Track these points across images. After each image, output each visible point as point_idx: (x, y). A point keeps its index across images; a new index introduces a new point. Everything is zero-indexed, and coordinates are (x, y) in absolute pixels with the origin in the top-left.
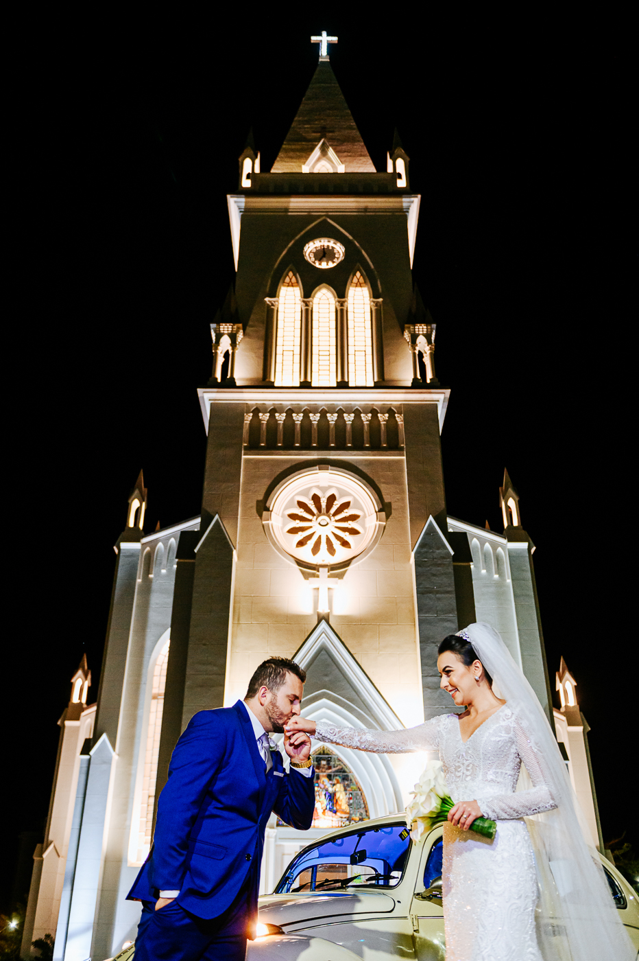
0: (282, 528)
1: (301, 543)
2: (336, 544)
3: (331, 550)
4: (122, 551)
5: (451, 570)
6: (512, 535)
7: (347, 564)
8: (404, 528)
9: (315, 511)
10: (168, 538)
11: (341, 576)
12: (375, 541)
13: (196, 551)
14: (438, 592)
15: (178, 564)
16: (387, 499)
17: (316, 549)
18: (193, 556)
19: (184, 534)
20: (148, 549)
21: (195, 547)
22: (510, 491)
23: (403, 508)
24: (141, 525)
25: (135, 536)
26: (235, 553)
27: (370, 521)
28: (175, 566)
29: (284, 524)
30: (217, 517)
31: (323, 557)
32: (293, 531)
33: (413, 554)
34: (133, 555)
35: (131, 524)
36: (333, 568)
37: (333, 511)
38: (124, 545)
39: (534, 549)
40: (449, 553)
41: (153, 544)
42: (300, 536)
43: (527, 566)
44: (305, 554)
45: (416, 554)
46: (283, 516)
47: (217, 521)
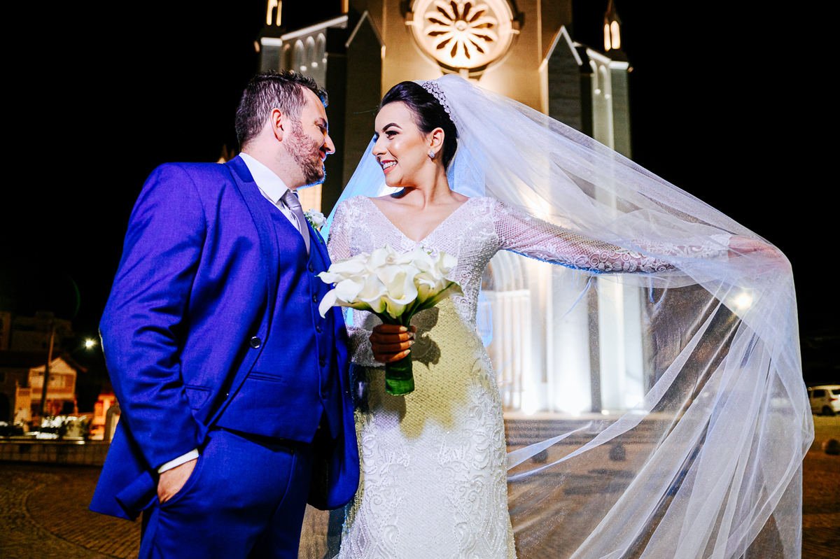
0: (423, 30)
1: (441, 46)
2: (472, 49)
4: (264, 50)
5: (578, 78)
6: (613, 55)
7: (483, 68)
8: (535, 38)
9: (452, 15)
10: (315, 35)
11: (478, 78)
12: (509, 49)
13: (347, 45)
14: (565, 98)
15: (329, 59)
16: (521, 9)
17: (453, 53)
18: (344, 50)
19: (330, 32)
20: (287, 46)
21: (346, 40)
22: (615, 16)
23: (535, 20)
24: (279, 22)
25: (275, 32)
26: (384, 49)
27: (506, 29)
28: (325, 61)
29: (425, 27)
30: (366, 13)
31: (459, 61)
32: (434, 34)
33: (546, 62)
34: (274, 50)
35: (269, 22)
36: (471, 70)
37: (469, 17)
38: (266, 41)
39: (631, 69)
40: (576, 63)
41: (292, 41)
42: (440, 39)
43: (625, 84)
44: (444, 56)
45: (550, 61)
46: (424, 18)
47: (366, 19)
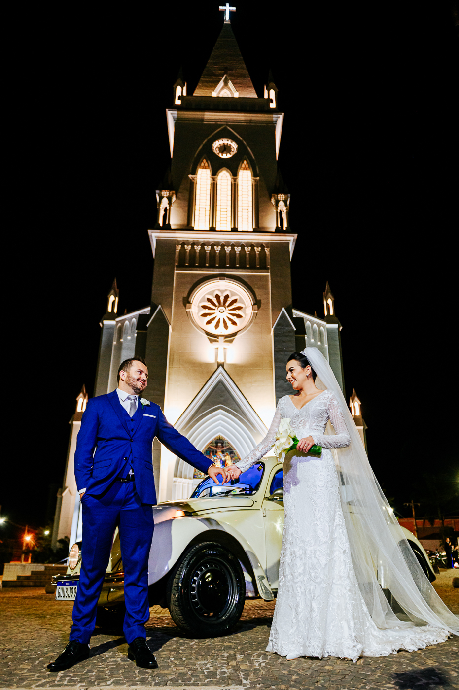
0: (198, 314)
1: (209, 323)
2: (229, 323)
3: (226, 327)
4: (104, 326)
5: (294, 339)
6: (329, 320)
7: (235, 334)
8: (268, 315)
9: (217, 304)
10: (131, 318)
11: (231, 341)
12: (251, 322)
13: (148, 326)
14: (286, 351)
15: (137, 333)
16: (259, 298)
17: (217, 326)
18: (146, 328)
19: (140, 316)
20: (120, 324)
21: (147, 324)
22: (330, 295)
23: (268, 303)
24: (116, 311)
25: (112, 317)
26: (170, 327)
27: (249, 310)
28: (136, 335)
29: (199, 311)
30: (160, 306)
31: (221, 330)
32: (204, 315)
33: (272, 330)
34: (111, 328)
35: (110, 310)
36: (226, 336)
37: (227, 304)
38: (106, 322)
39: (341, 328)
40: (293, 329)
41: (123, 322)
42: (208, 318)
43: (337, 337)
44: (211, 328)
45: (274, 329)
46: (198, 306)
47: (160, 309)
